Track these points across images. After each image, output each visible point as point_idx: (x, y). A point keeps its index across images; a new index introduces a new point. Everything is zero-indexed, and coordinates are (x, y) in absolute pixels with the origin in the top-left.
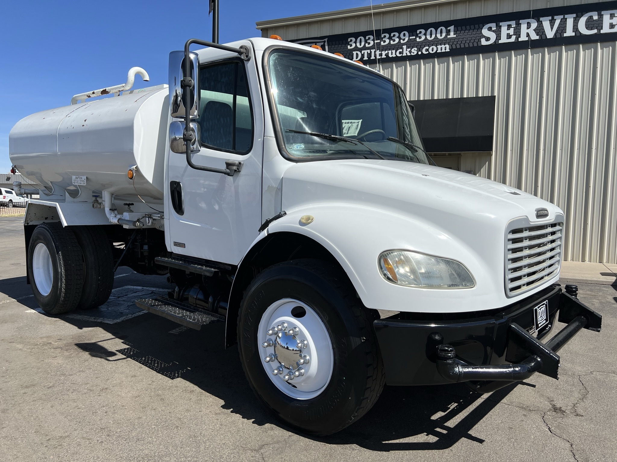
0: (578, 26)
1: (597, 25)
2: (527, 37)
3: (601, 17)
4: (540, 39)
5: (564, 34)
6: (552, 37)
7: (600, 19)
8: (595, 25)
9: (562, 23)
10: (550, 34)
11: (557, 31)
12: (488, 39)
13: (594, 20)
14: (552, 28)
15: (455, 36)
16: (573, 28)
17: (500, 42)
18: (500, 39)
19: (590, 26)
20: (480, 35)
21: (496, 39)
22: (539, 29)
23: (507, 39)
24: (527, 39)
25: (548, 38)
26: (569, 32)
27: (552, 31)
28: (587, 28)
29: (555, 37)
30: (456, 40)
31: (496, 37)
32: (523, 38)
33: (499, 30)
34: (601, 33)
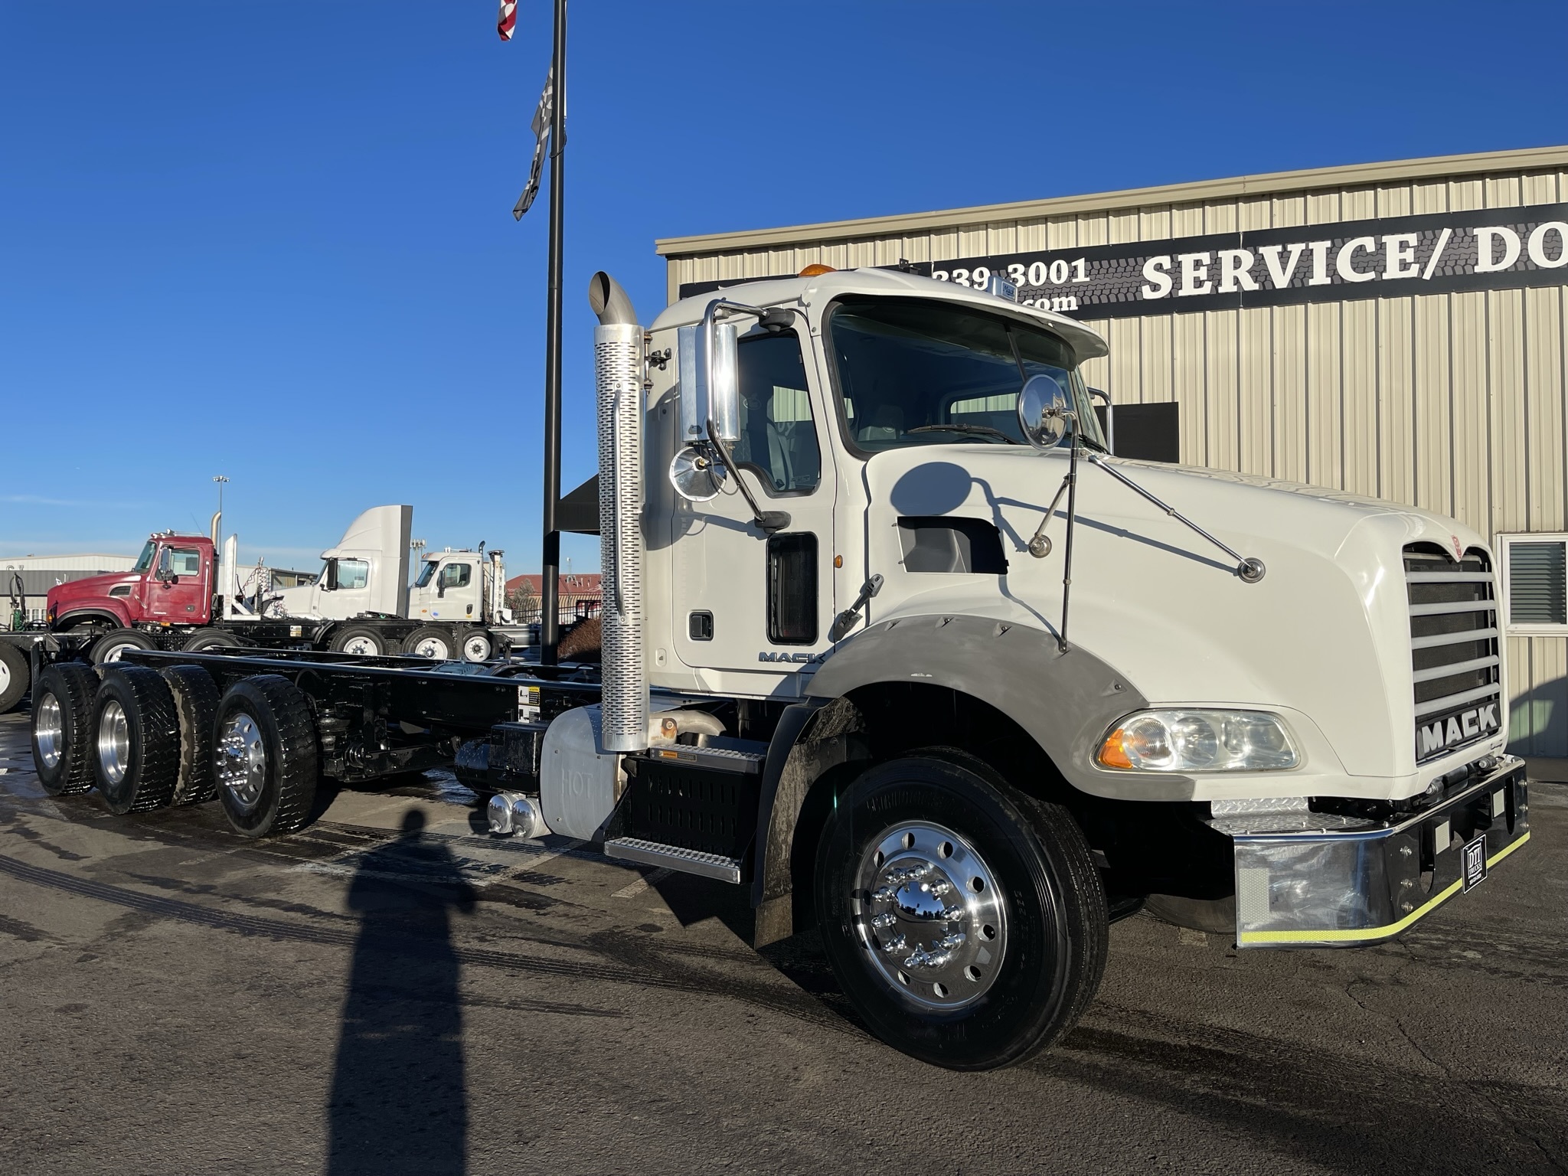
0: (1336, 265)
1: (1376, 264)
2: (1235, 285)
3: (1381, 248)
4: (1262, 289)
5: (1310, 280)
6: (1285, 287)
7: (1380, 252)
8: (1371, 264)
9: (1305, 258)
10: (1281, 281)
11: (1294, 274)
12: (1155, 287)
13: (1368, 254)
14: (1284, 269)
15: (1088, 279)
16: (1327, 270)
17: (1181, 293)
18: (1181, 289)
19: (1362, 265)
20: (1138, 279)
21: (1173, 288)
22: (1258, 269)
23: (1195, 287)
24: (1235, 289)
25: (1277, 287)
26: (1320, 277)
27: (1284, 274)
28: (1354, 269)
29: (1291, 287)
30: (1090, 288)
31: (1173, 284)
32: (1227, 287)
33: (1178, 270)
34: (1384, 278)
